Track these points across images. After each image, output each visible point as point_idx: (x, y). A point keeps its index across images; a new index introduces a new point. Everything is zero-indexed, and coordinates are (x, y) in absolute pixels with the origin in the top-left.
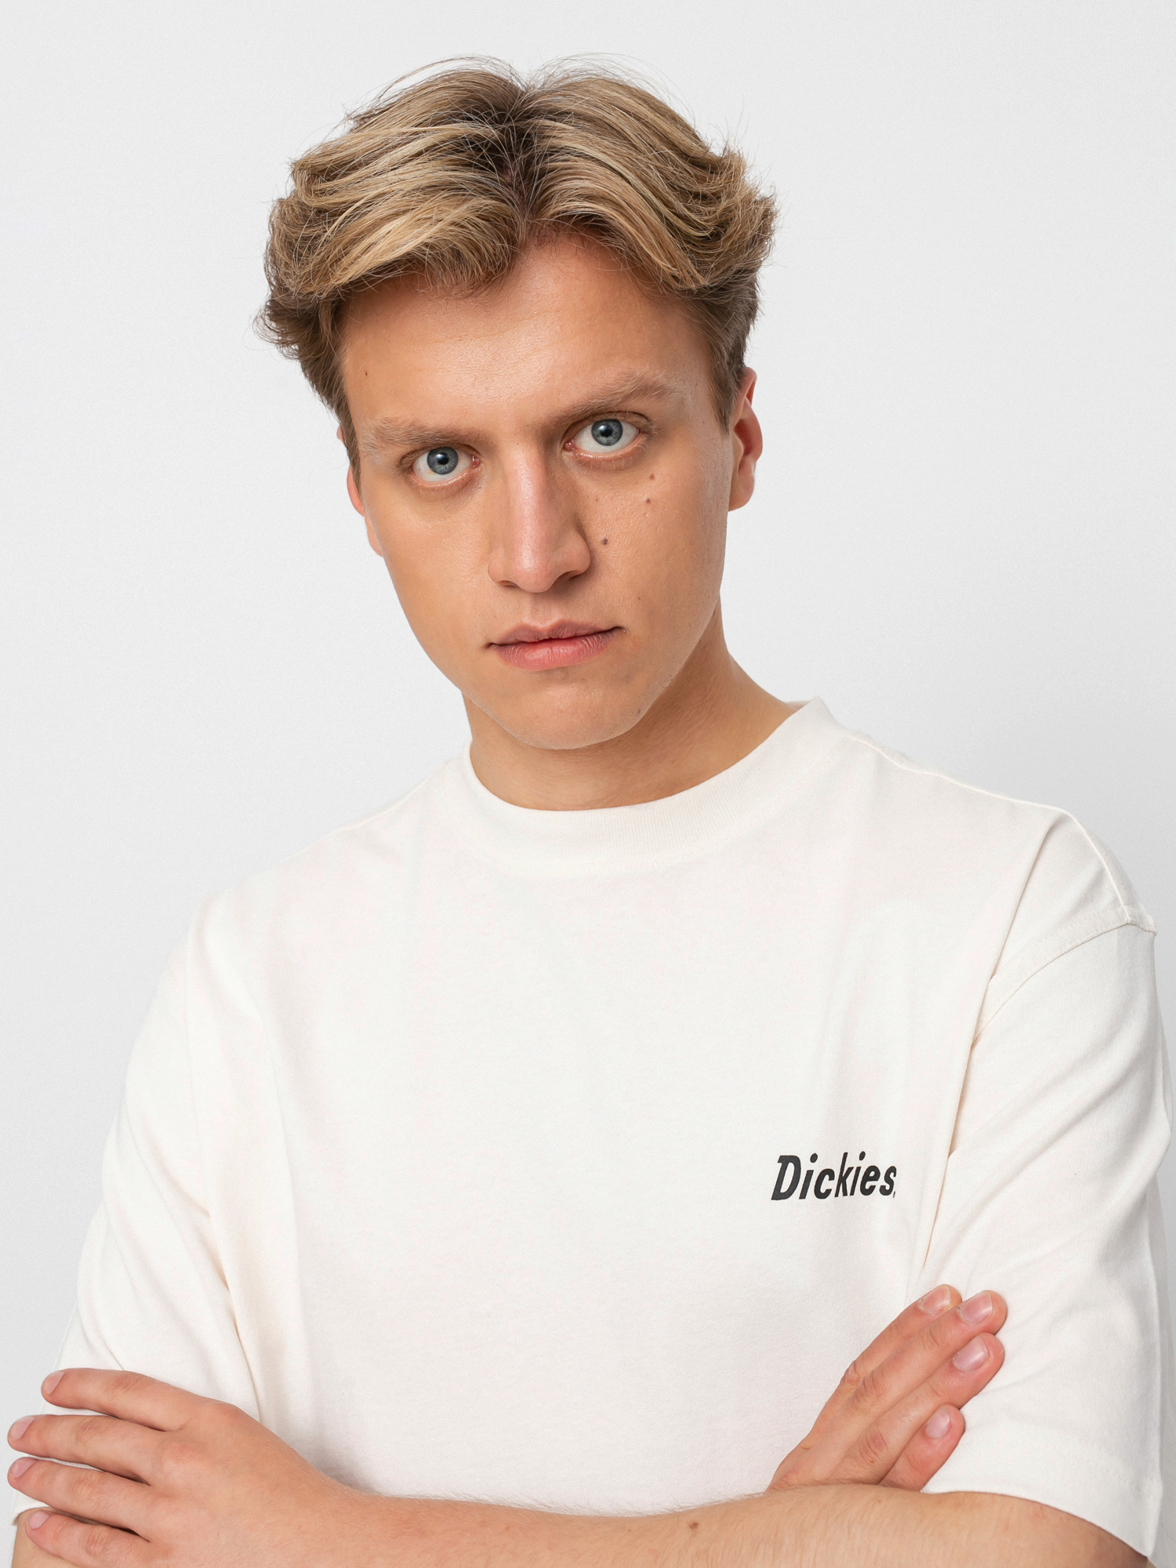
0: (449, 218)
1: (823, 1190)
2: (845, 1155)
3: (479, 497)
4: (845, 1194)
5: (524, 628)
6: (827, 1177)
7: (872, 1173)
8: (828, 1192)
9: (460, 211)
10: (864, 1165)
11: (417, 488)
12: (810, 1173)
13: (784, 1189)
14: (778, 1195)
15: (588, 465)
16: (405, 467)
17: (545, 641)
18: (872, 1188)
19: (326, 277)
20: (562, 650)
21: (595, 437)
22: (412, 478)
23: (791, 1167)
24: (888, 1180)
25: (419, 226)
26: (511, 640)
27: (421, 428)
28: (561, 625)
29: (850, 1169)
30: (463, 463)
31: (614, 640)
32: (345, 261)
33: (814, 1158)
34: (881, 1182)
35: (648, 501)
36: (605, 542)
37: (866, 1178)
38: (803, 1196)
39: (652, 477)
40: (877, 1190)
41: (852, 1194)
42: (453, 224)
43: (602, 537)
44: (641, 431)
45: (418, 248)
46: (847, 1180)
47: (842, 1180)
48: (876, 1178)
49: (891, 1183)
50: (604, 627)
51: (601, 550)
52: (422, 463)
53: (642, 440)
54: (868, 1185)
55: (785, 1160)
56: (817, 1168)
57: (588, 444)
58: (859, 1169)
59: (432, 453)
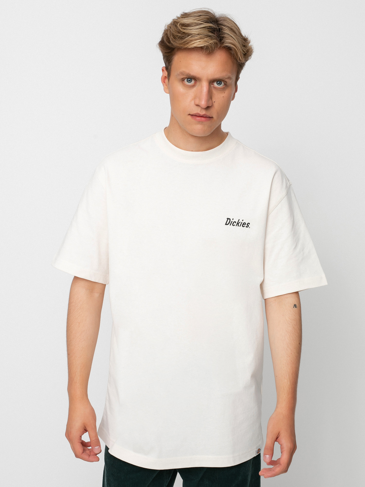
0: (210, 42)
1: (234, 225)
2: (239, 220)
3: (195, 89)
4: (238, 226)
5: (198, 113)
6: (235, 223)
7: (244, 224)
8: (235, 225)
9: (211, 42)
10: (243, 222)
11: (184, 84)
12: (232, 222)
13: (227, 223)
14: (226, 224)
15: (215, 88)
16: (183, 80)
17: (201, 116)
18: (244, 226)
20: (203, 119)
21: (217, 84)
22: (183, 82)
23: (229, 220)
24: (247, 225)
25: (205, 42)
26: (194, 115)
27: (190, 74)
28: (205, 115)
29: (240, 222)
30: (193, 82)
31: (212, 120)
32: (190, 44)
33: (233, 219)
34: (246, 225)
35: (223, 97)
36: (214, 102)
37: (243, 224)
38: (230, 225)
39: (225, 93)
40: (245, 226)
41: (240, 226)
42: (210, 43)
43: (214, 101)
44: (225, 84)
46: (239, 224)
47: (238, 224)
48: (245, 224)
49: (248, 226)
50: (211, 117)
52: (186, 80)
53: (225, 86)
54: (244, 225)
55: (228, 219)
56: (233, 221)
57: (215, 84)
58: (242, 223)
59: (188, 79)
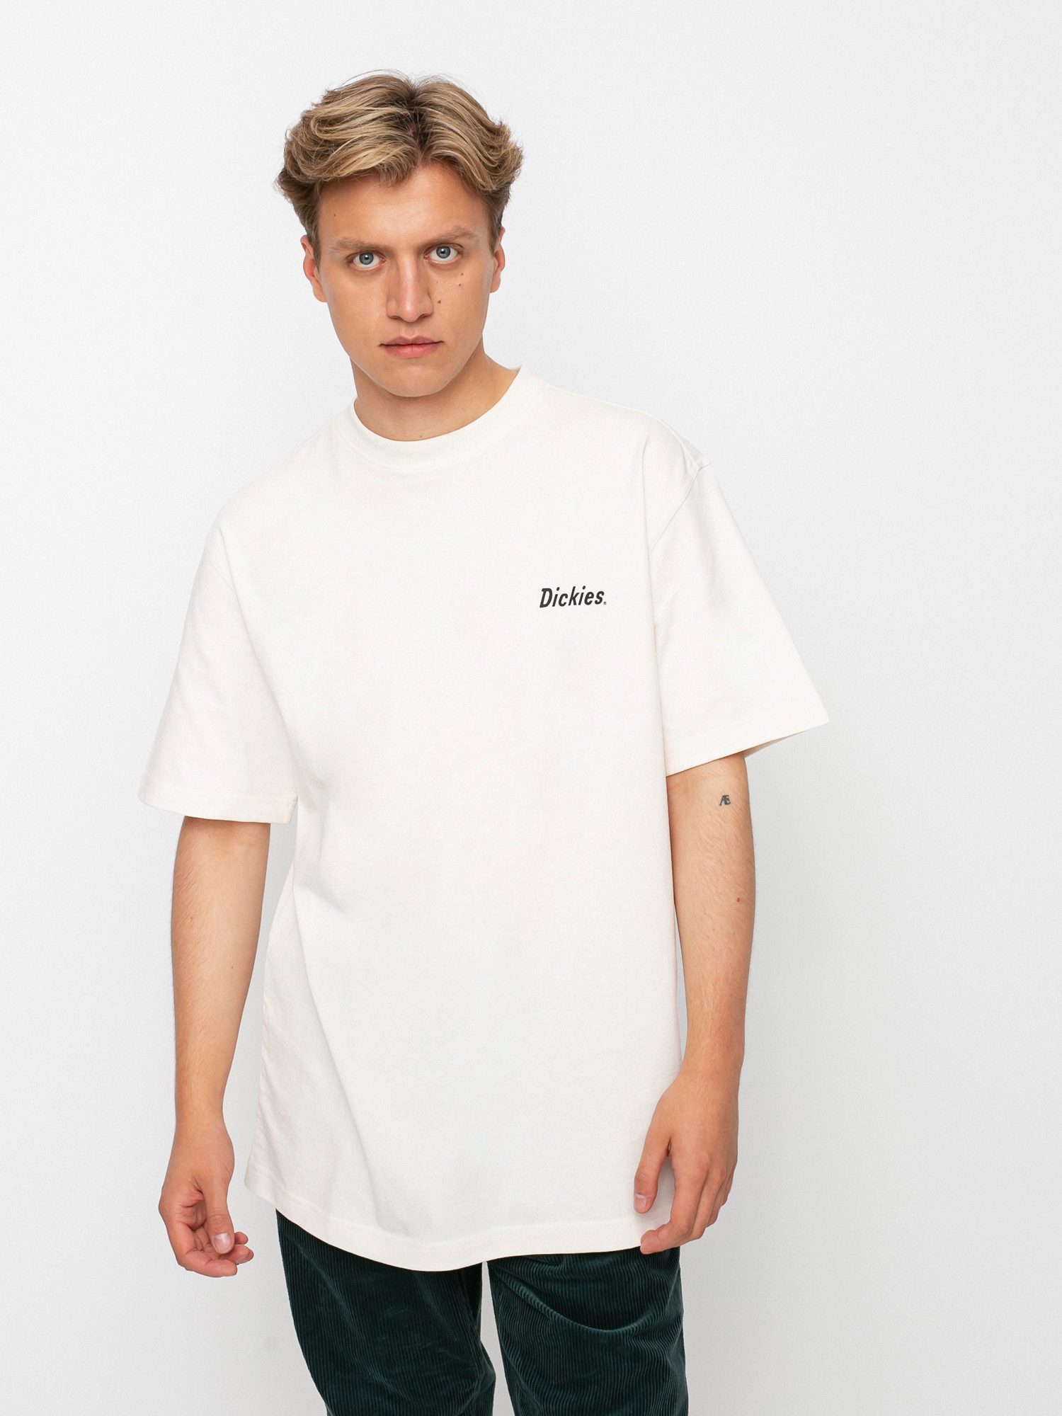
0: (393, 153)
1: (562, 603)
2: (574, 588)
3: (383, 276)
4: (575, 604)
5: (401, 338)
6: (564, 597)
7: (590, 595)
8: (565, 603)
9: (396, 150)
10: (585, 592)
11: (356, 270)
12: (556, 595)
13: (545, 603)
14: (542, 605)
15: (433, 265)
16: (349, 260)
17: (410, 345)
18: (591, 602)
19: (331, 172)
20: (417, 350)
21: (438, 254)
22: (352, 265)
23: (548, 593)
24: (598, 597)
25: (380, 155)
26: (394, 343)
27: (362, 243)
28: (419, 338)
29: (577, 594)
30: (376, 260)
31: (441, 348)
32: (343, 166)
33: (558, 589)
34: (595, 598)
35: (460, 285)
36: (440, 302)
37: (587, 597)
38: (554, 605)
39: (462, 274)
40: (593, 602)
41: (580, 604)
42: (394, 156)
43: (438, 300)
44: (458, 252)
45: (377, 166)
46: (576, 598)
47: (573, 598)
48: (592, 597)
49: (601, 599)
50: (436, 340)
51: (437, 306)
52: (357, 259)
53: (459, 256)
54: (589, 601)
55: (545, 590)
56: (560, 594)
57: (434, 256)
58: (582, 594)
59: (362, 255)
